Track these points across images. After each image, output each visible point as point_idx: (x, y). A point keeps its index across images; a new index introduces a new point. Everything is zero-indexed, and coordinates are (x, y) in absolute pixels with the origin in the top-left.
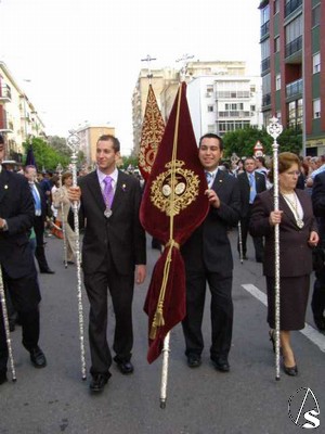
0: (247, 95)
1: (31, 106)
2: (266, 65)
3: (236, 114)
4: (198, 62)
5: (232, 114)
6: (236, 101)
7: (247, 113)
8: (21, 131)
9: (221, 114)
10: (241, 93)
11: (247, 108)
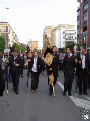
0: (74, 34)
1: (15, 35)
2: (78, 27)
3: (71, 39)
4: (62, 25)
5: (70, 39)
6: (71, 36)
7: (74, 39)
8: (12, 41)
9: (67, 39)
10: (72, 34)
11: (74, 38)
